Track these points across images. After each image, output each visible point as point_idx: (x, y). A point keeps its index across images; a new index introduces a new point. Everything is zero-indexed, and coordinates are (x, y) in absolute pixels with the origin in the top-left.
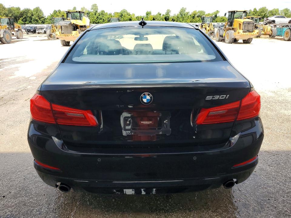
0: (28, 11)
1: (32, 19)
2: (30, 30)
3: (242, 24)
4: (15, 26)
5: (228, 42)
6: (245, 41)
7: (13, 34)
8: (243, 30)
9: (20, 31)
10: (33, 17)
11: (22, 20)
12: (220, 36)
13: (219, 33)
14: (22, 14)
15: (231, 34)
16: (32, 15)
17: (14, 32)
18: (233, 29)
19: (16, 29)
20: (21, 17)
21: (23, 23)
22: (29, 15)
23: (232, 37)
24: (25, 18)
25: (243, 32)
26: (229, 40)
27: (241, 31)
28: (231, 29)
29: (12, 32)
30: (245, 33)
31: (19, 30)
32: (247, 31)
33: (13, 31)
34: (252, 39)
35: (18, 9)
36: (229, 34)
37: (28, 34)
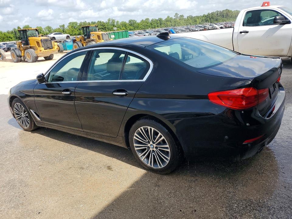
3: (40, 42)
5: (31, 61)
6: (47, 58)
8: (43, 47)
12: (18, 56)
13: (15, 54)
15: (32, 53)
18: (31, 47)
23: (34, 56)
25: (45, 49)
26: (32, 59)
27: (42, 49)
28: (29, 48)
30: (46, 50)
32: (48, 48)
34: (53, 55)
36: (29, 53)
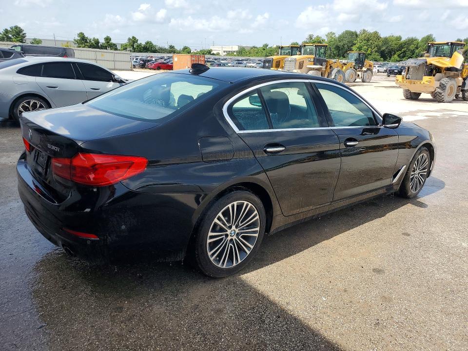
0: (412, 41)
1: (413, 54)
2: (393, 70)
4: (365, 64)
7: (359, 75)
9: (369, 72)
10: (417, 51)
11: (399, 56)
14: (401, 47)
16: (417, 48)
17: (359, 73)
19: (364, 69)
20: (398, 51)
21: (398, 59)
22: (412, 47)
24: (404, 52)
29: (358, 73)
31: (368, 69)
33: (359, 71)
35: (399, 38)
37: (389, 76)
